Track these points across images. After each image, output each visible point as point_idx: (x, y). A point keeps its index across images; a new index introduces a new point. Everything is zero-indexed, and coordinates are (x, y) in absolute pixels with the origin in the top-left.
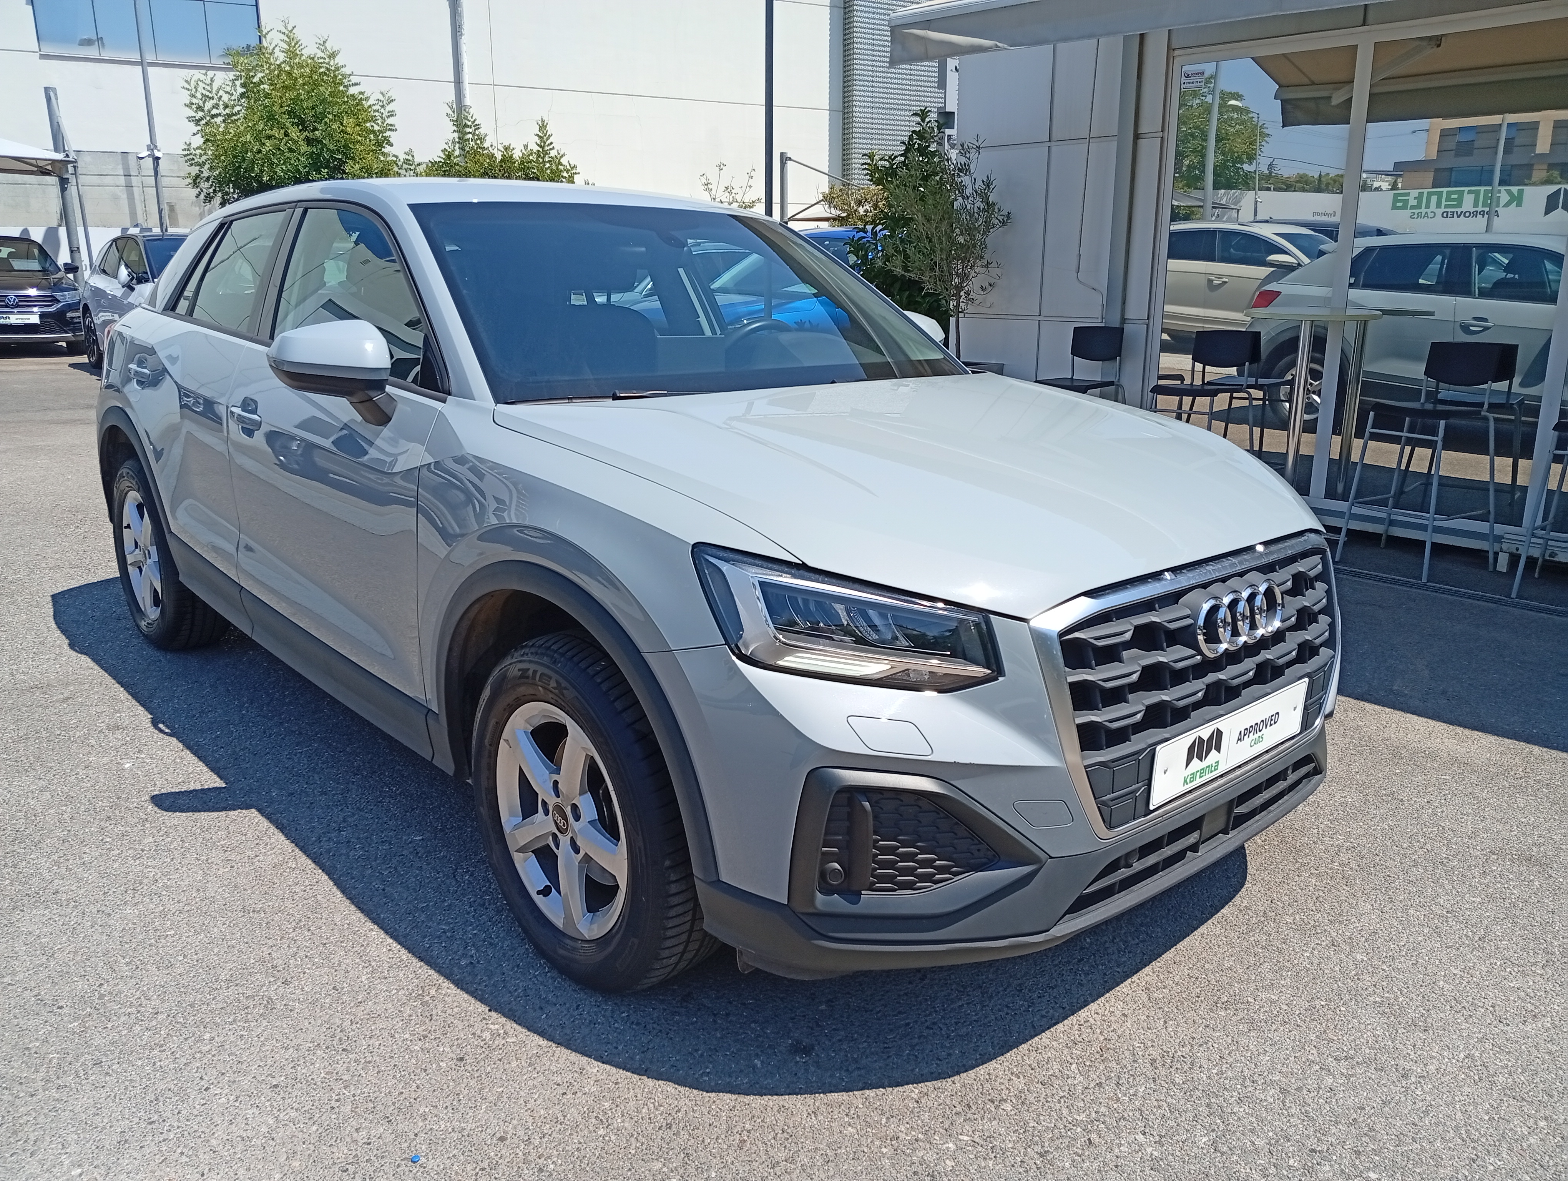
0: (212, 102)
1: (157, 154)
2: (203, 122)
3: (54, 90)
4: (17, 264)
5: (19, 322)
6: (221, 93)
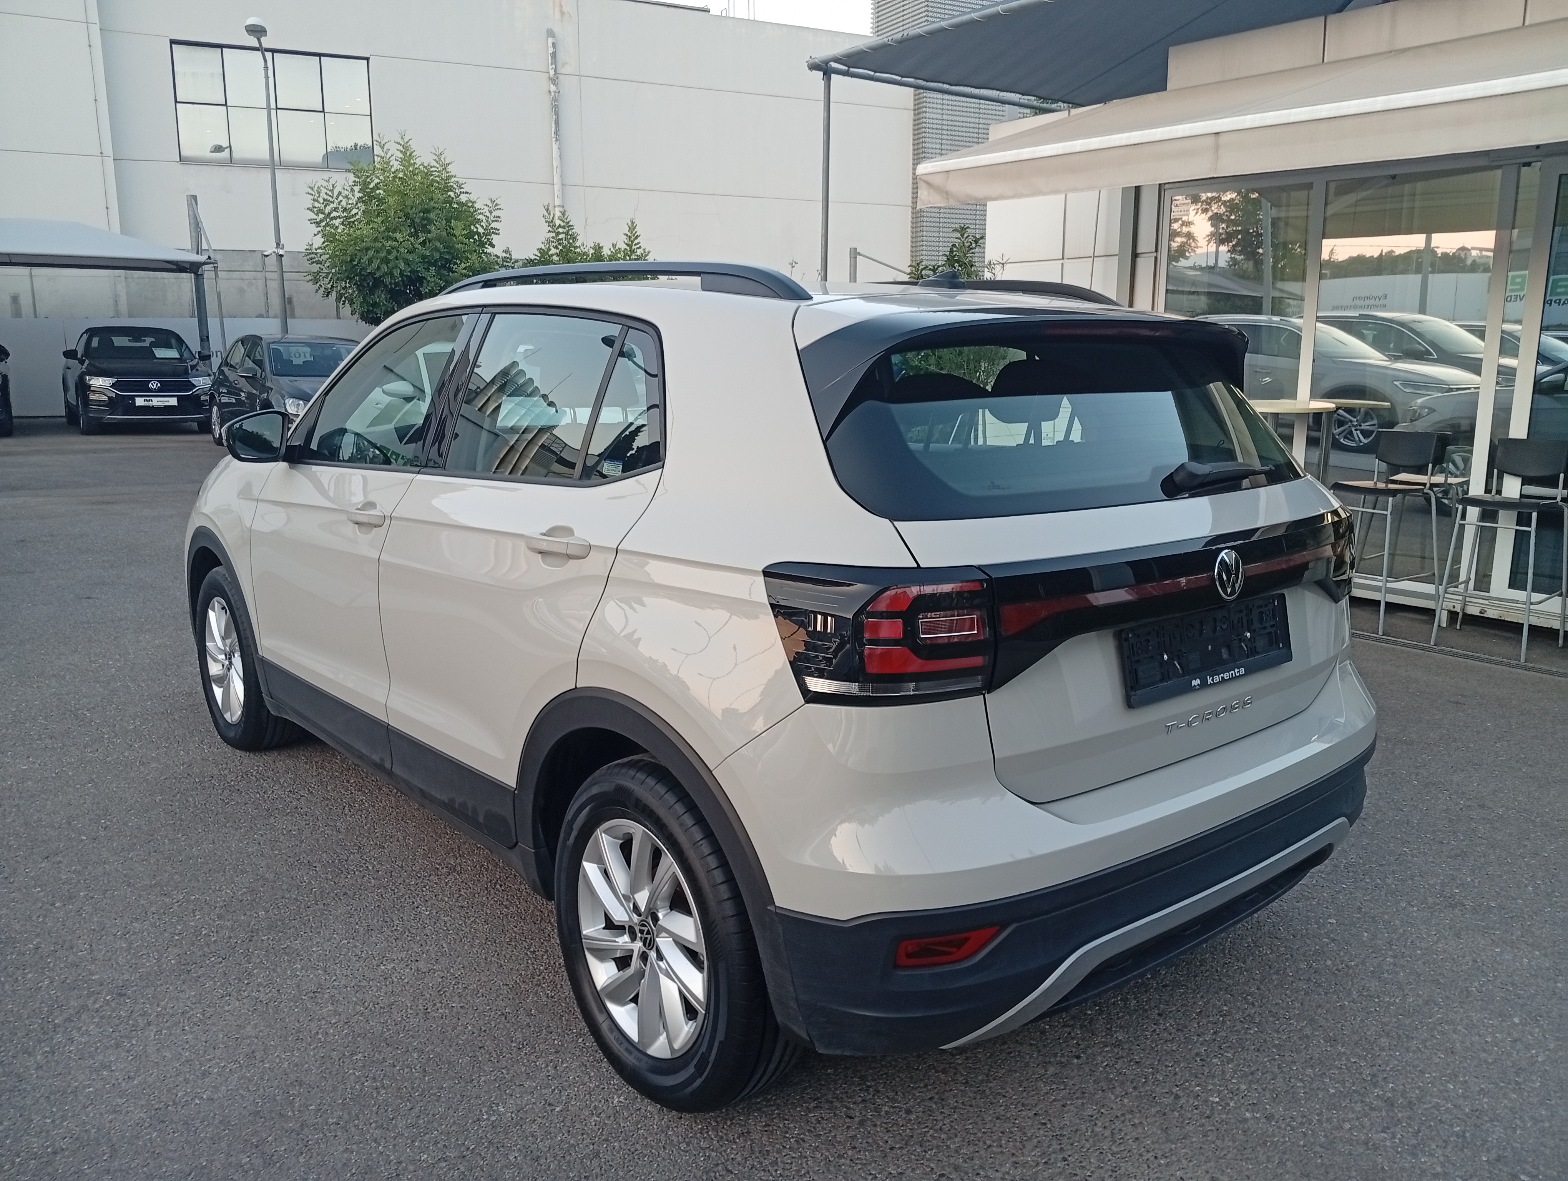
0: (332, 205)
1: (281, 252)
2: (323, 224)
3: (195, 198)
4: (160, 353)
5: (160, 404)
6: (341, 198)
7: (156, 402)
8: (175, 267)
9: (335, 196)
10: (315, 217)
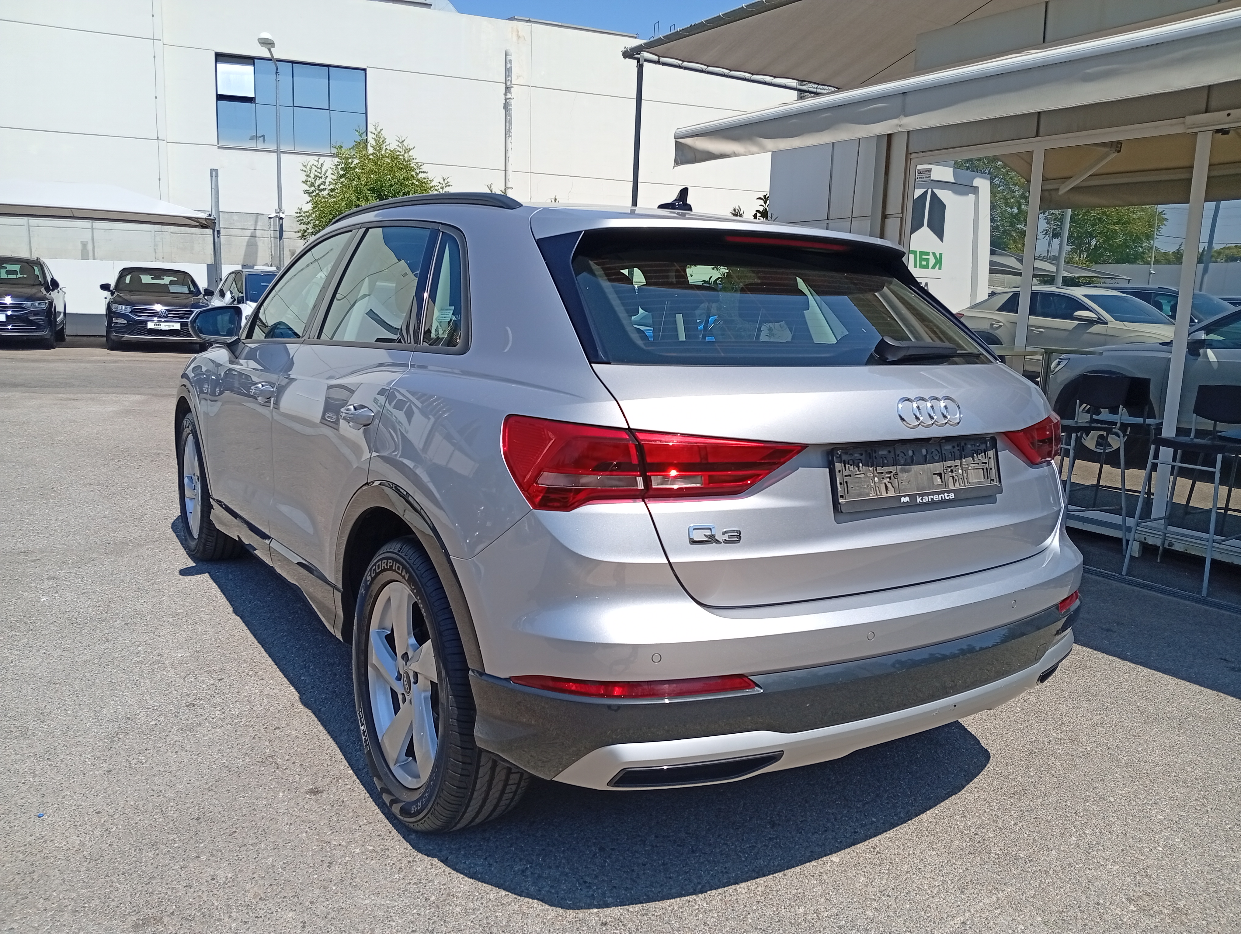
0: (321, 180)
1: (282, 215)
3: (217, 171)
5: (167, 328)
6: (327, 174)
7: (164, 326)
8: (198, 224)
9: (323, 173)
10: (308, 188)
